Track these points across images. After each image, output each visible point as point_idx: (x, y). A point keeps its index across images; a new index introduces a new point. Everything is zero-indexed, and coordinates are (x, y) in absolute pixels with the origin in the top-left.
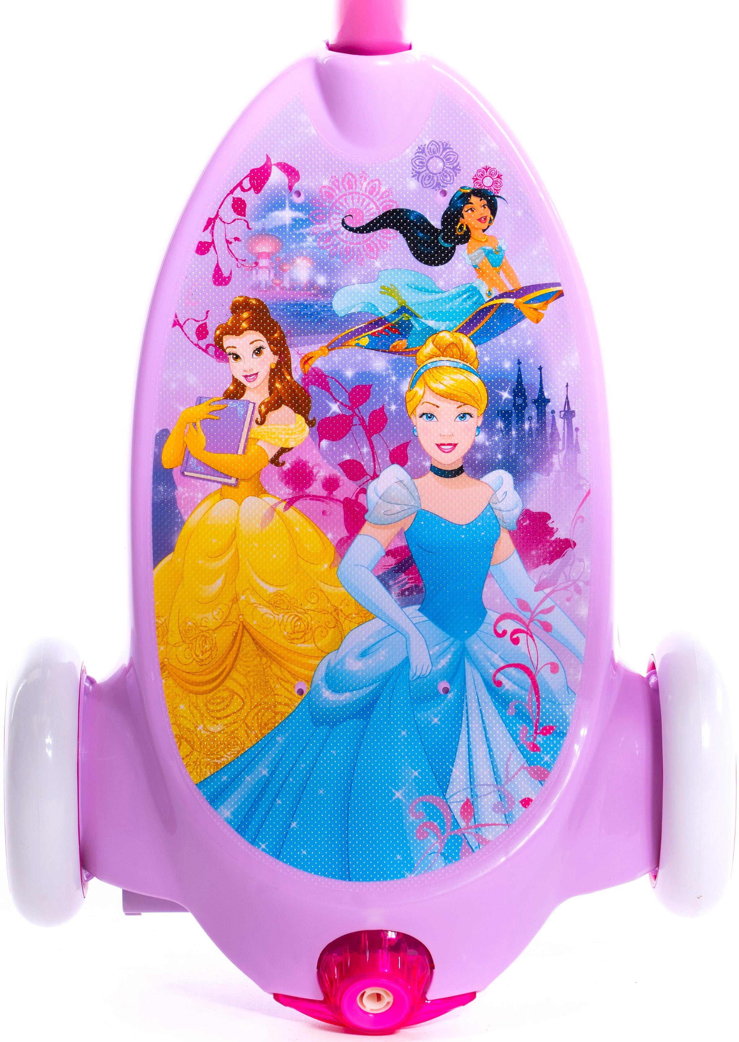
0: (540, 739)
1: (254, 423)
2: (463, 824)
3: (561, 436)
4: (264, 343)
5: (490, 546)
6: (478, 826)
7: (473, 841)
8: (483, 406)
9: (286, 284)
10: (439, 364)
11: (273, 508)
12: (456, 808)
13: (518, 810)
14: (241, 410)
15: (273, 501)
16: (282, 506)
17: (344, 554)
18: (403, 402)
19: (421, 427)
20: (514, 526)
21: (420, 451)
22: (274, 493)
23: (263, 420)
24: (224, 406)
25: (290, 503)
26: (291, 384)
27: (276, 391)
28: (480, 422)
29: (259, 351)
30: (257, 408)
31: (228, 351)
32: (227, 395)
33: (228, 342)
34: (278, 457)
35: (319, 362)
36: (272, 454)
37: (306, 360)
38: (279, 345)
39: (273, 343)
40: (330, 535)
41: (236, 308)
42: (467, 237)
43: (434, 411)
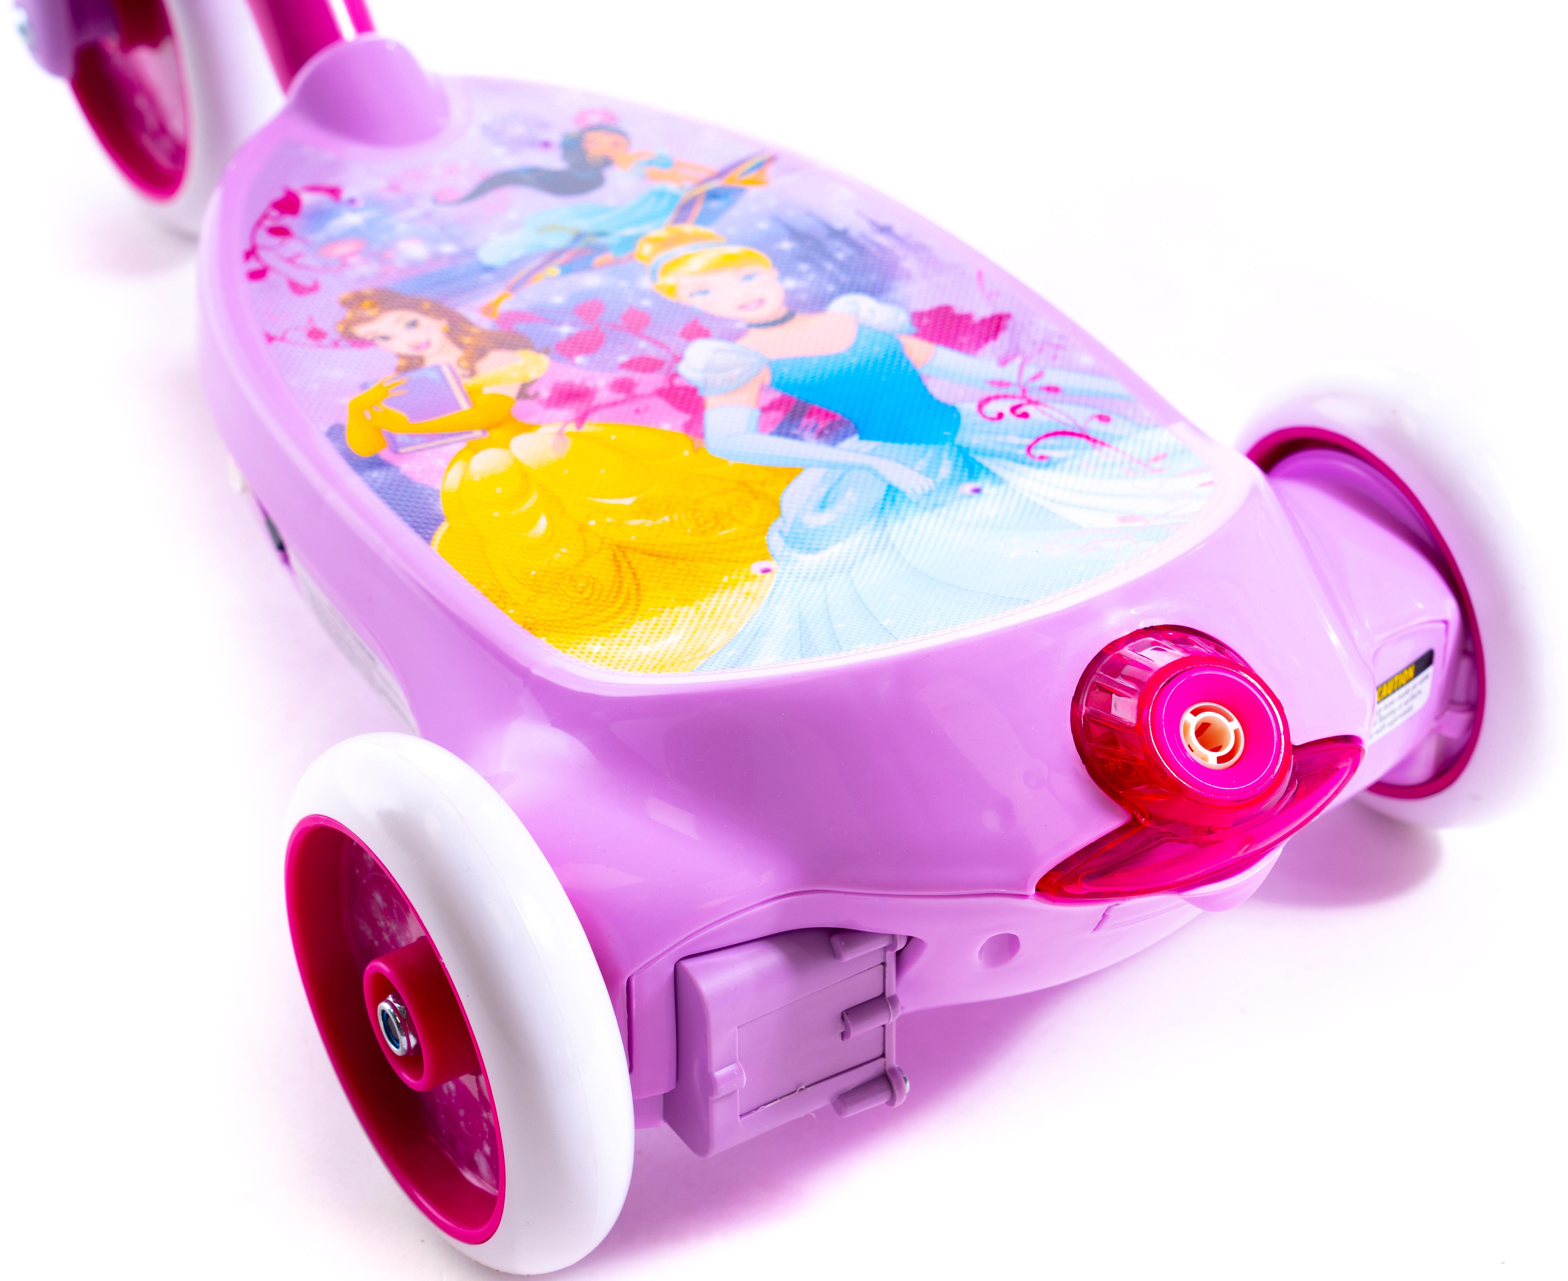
1: (463, 379)
4: (415, 316)
8: (767, 262)
9: (402, 265)
10: (674, 254)
11: (560, 433)
14: (433, 376)
15: (554, 428)
16: (571, 428)
17: (702, 435)
18: (654, 296)
19: (699, 303)
20: (914, 329)
21: (720, 320)
22: (550, 421)
23: (473, 373)
24: (404, 380)
25: (581, 420)
26: (484, 333)
27: (469, 345)
28: (775, 273)
29: (413, 324)
30: (455, 367)
31: (369, 337)
32: (401, 371)
33: (361, 331)
34: (524, 393)
35: (507, 306)
36: (512, 392)
37: (488, 310)
38: (438, 311)
39: (426, 313)
40: (666, 427)
41: (346, 304)
42: (607, 162)
43: (707, 287)
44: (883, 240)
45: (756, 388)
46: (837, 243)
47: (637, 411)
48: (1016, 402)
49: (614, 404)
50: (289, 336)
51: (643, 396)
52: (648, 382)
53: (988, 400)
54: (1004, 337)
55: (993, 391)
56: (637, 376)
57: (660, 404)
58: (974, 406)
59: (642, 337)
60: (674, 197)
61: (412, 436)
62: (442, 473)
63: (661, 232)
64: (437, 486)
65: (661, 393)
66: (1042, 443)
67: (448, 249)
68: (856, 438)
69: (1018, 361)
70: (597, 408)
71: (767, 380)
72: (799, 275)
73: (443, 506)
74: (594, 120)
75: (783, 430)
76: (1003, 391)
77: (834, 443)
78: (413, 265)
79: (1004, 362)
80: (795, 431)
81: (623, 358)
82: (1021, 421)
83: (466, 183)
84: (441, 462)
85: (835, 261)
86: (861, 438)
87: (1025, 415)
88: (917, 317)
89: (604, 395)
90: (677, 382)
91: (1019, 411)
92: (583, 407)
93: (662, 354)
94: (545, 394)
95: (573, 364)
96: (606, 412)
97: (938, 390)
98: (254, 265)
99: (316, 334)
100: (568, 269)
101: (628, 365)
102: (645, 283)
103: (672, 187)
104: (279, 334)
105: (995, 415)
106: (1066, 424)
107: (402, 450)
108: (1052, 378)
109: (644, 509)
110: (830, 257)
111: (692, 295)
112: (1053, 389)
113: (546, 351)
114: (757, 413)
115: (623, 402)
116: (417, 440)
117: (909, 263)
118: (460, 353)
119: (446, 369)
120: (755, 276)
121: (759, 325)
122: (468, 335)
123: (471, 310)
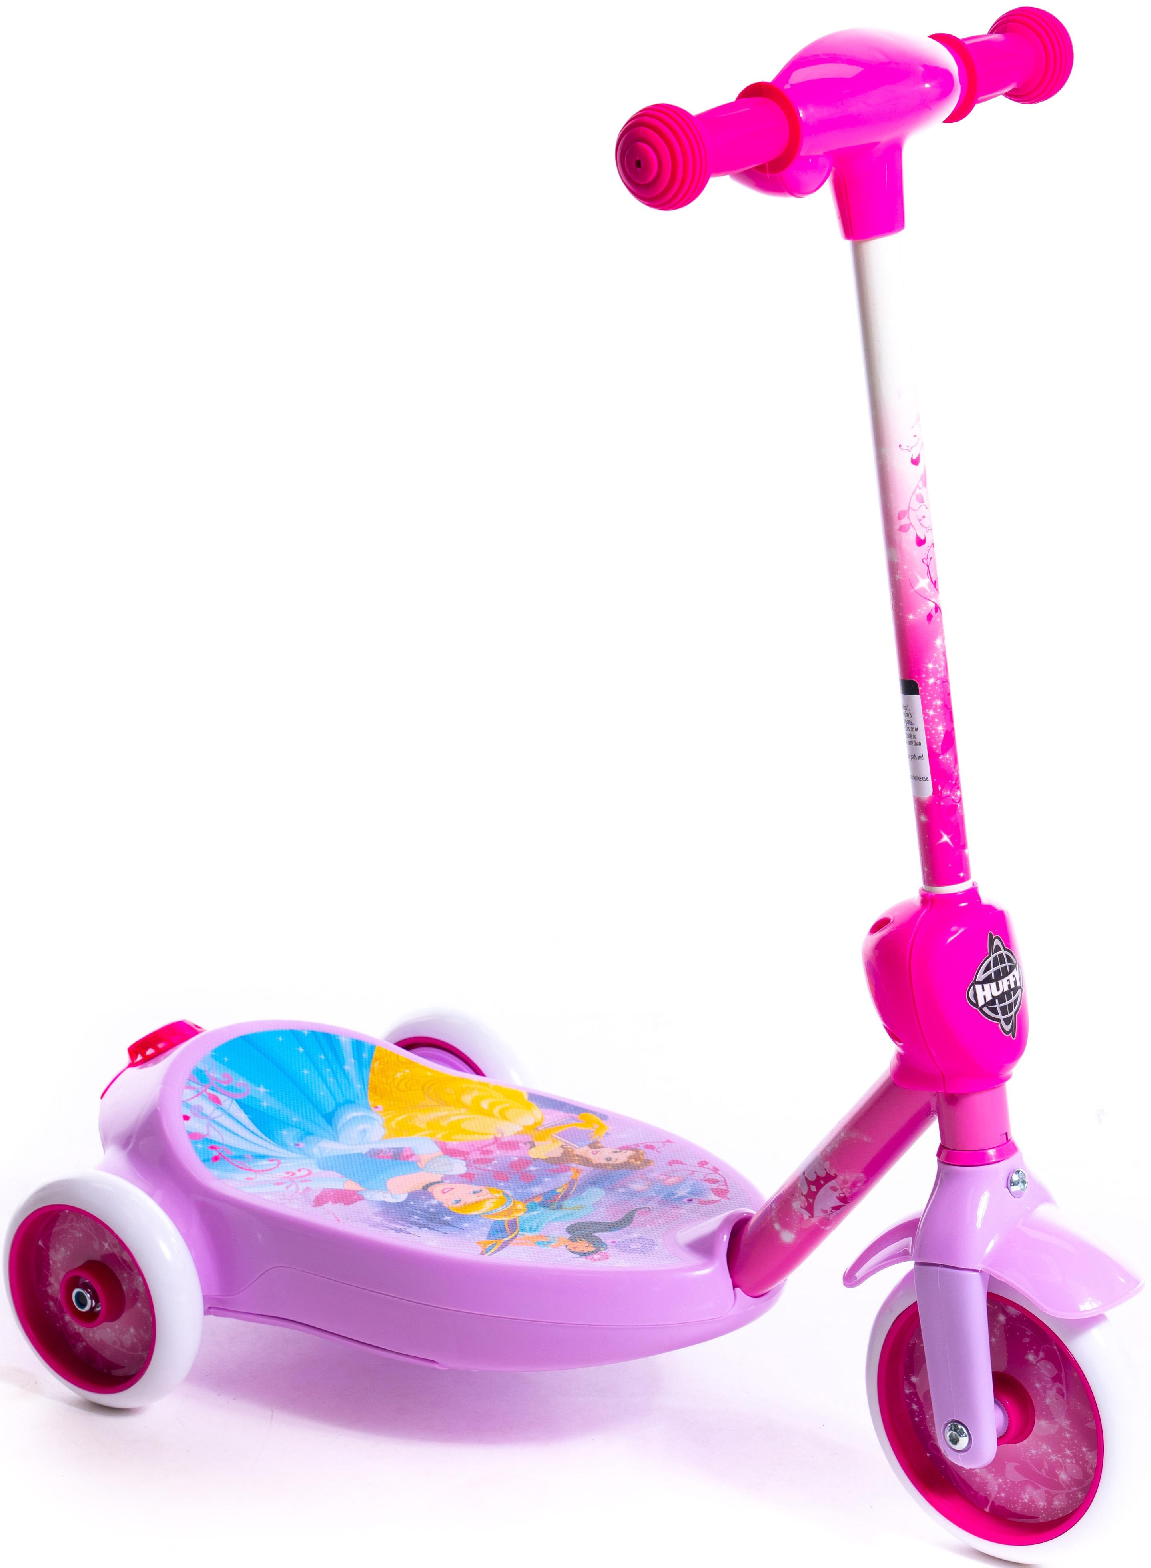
0: (215, 1153)
2: (210, 1091)
3: (391, 1225)
4: (611, 1162)
5: (359, 1183)
6: (199, 1094)
8: (452, 1210)
9: (637, 1180)
10: (504, 1207)
13: (186, 1112)
14: (580, 1143)
15: (506, 1134)
16: (499, 1136)
17: (436, 1143)
18: (499, 1188)
19: (474, 1188)
20: (360, 1193)
21: (459, 1183)
22: (511, 1136)
23: (562, 1147)
24: (591, 1140)
25: (496, 1138)
27: (574, 1157)
30: (573, 1148)
31: (624, 1151)
32: (597, 1142)
34: (531, 1144)
35: (569, 1174)
36: (536, 1143)
37: (577, 1171)
41: (648, 1161)
42: (572, 1240)
43: (477, 1195)
44: (399, 1227)
45: (422, 1161)
46: (421, 1222)
48: (294, 1176)
50: (662, 1144)
52: (476, 1155)
53: (309, 1174)
55: (307, 1178)
56: (483, 1157)
58: (314, 1171)
59: (493, 1171)
60: (523, 1231)
61: (568, 1123)
62: (544, 1113)
63: (516, 1215)
66: (276, 1165)
67: (621, 1190)
69: (301, 1191)
74: (596, 1256)
75: (399, 1150)
76: (303, 1179)
78: (631, 1181)
79: (308, 1189)
80: (392, 1150)
81: (495, 1162)
82: (285, 1171)
84: (548, 1117)
85: (417, 1215)
87: (288, 1173)
91: (291, 1174)
93: (477, 1166)
95: (517, 1157)
97: (335, 1174)
98: (710, 1167)
100: (553, 1193)
101: (491, 1160)
103: (527, 1234)
104: (666, 1144)
105: (302, 1170)
106: (264, 1173)
108: (282, 1188)
110: (422, 1216)
111: (481, 1191)
112: (278, 1184)
114: (416, 1153)
116: (565, 1122)
117: (378, 1219)
118: (575, 1153)
119: (577, 1146)
120: (454, 1203)
121: (439, 1182)
122: (579, 1160)
123: (586, 1170)
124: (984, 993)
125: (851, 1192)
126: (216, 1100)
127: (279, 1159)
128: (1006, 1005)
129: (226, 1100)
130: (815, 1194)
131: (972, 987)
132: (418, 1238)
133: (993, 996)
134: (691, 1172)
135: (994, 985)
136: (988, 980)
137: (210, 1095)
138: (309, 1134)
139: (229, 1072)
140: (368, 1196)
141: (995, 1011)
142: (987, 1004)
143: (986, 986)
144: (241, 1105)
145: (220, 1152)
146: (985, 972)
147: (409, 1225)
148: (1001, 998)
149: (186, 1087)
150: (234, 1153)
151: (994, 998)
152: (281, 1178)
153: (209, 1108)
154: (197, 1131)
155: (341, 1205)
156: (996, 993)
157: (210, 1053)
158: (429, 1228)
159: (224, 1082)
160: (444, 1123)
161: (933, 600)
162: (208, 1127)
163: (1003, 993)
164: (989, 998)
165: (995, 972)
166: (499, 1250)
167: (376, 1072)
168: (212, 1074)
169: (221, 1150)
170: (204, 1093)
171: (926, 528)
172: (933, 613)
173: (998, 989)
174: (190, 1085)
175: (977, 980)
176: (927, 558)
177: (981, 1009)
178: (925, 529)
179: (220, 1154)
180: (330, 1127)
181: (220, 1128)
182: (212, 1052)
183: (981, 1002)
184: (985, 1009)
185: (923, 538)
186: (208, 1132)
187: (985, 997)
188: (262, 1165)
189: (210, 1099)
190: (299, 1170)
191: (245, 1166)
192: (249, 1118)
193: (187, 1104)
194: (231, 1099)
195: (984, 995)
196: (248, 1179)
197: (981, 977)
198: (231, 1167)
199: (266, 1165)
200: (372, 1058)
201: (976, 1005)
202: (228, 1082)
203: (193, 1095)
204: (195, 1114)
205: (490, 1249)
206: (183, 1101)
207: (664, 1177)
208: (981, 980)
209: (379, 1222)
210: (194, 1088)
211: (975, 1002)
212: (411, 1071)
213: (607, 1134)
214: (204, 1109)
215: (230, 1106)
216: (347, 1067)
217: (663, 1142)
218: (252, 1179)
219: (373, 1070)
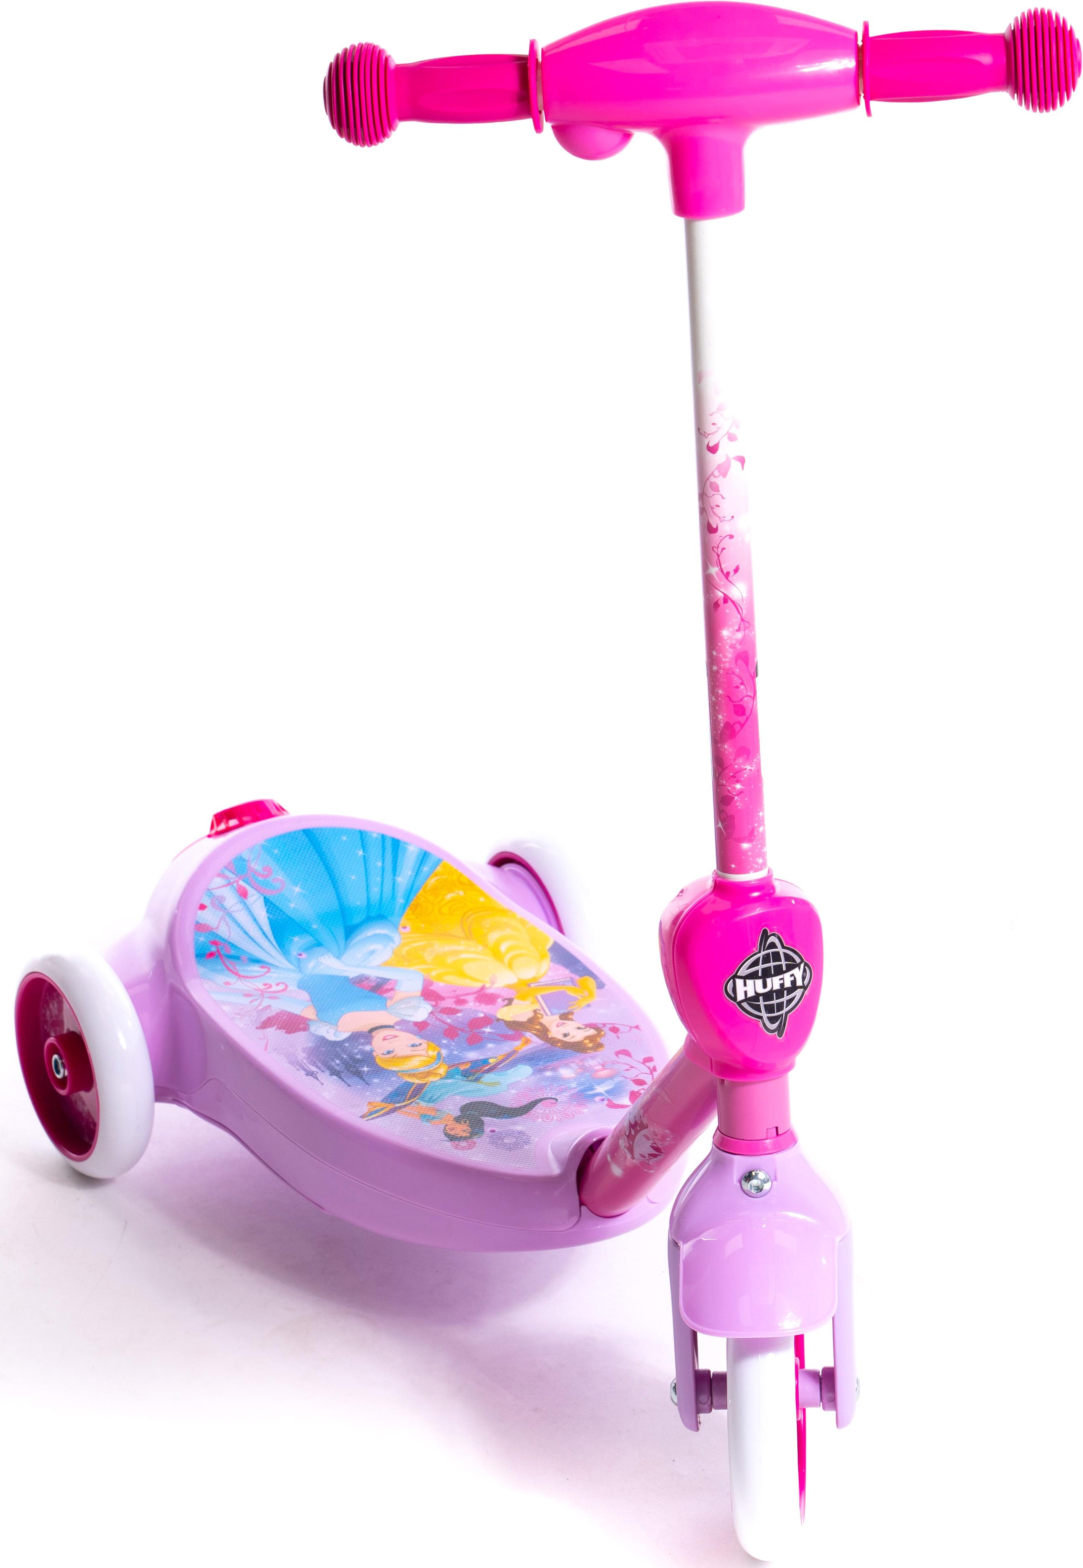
0: (213, 949)
1: (540, 1008)
2: (241, 883)
3: (308, 1064)
4: (565, 1039)
5: (319, 1011)
6: (230, 884)
7: (228, 873)
8: (377, 1060)
9: (573, 1065)
10: (427, 1067)
11: (493, 983)
12: (251, 891)
13: (206, 901)
14: (555, 1011)
15: (496, 986)
16: (488, 985)
17: (425, 980)
18: (440, 1045)
19: (417, 1040)
20: (310, 1023)
21: (408, 1031)
22: (498, 988)
23: (535, 1011)
24: (569, 1009)
25: (483, 988)
26: (530, 1030)
27: (537, 1025)
28: (374, 1054)
29: (565, 1035)
30: (544, 1014)
31: (588, 1029)
32: (571, 1013)
33: (592, 1032)
34: (510, 1001)
35: (517, 1044)
36: (515, 1001)
37: (527, 1041)
38: (553, 1042)
39: (559, 1041)
40: (441, 984)
41: (600, 1045)
42: (458, 1120)
43: (413, 1048)
44: (313, 1069)
45: (395, 999)
46: (337, 1068)
47: (455, 991)
48: (269, 990)
49: (467, 994)
50: (629, 1028)
51: (452, 997)
52: (449, 1003)
53: (283, 990)
54: (264, 1018)
55: (278, 995)
56: (454, 1006)
57: (443, 994)
58: (290, 988)
59: (449, 1025)
60: (422, 1099)
61: (563, 985)
62: (550, 969)
63: (431, 1079)
64: (552, 964)
65: (443, 999)
66: (263, 974)
67: (548, 1074)
68: (351, 977)
69: (260, 1008)
70: (475, 993)
71: (389, 1002)
72: (362, 1052)
73: (549, 956)
74: (463, 1144)
75: (385, 981)
76: (274, 995)
77: (362, 975)
78: (566, 1065)
79: (269, 1007)
80: (379, 980)
81: (459, 1015)
82: (265, 982)
83: (539, 1109)
84: (550, 974)
85: (342, 1059)
86: (348, 977)
87: (265, 985)
88: (305, 1029)
89: (470, 998)
90: (434, 1003)
91: (268, 986)
92: (482, 993)
93: (440, 1016)
94: (499, 1000)
95: (484, 1013)
96: (470, 991)
97: (305, 996)
98: (651, 1065)
99: (615, 1030)
100: (485, 1062)
101: (458, 1011)
102: (444, 1052)
103: (423, 1104)
104: (633, 1029)
105: (280, 985)
106: (245, 980)
107: (569, 979)
108: (247, 1000)
109: (455, 953)
110: (344, 1062)
111: (420, 1044)
112: (247, 995)
113: (498, 1020)
114: (397, 988)
115: (462, 995)
116: (561, 983)
117: (302, 1056)
118: (542, 1021)
119: (549, 1013)
120: (385, 1053)
121: (390, 1027)
122: (538, 1030)
123: (536, 1042)
124: (745, 989)
125: (662, 1144)
126: (243, 894)
127: (268, 966)
128: (774, 1004)
129: (254, 895)
130: (634, 1137)
131: (732, 980)
132: (320, 1086)
133: (756, 992)
134: (627, 1067)
135: (759, 982)
136: (753, 976)
137: (240, 887)
138: (319, 944)
139: (273, 865)
140: (313, 1028)
141: (758, 1008)
142: (747, 1000)
143: (750, 982)
144: (267, 901)
145: (219, 949)
146: (750, 967)
147: (323, 1068)
148: (768, 996)
149: (219, 875)
150: (233, 952)
151: (757, 995)
152: (256, 989)
153: (231, 899)
154: (208, 923)
155: (282, 1031)
156: (761, 990)
157: (263, 843)
158: (340, 1077)
159: (262, 876)
160: (450, 960)
161: (722, 590)
162: (221, 920)
163: (771, 991)
164: (751, 994)
165: (763, 970)
166: (383, 1115)
167: (428, 888)
168: (252, 866)
169: (220, 947)
170: (235, 885)
171: (720, 518)
172: (721, 602)
173: (765, 986)
174: (224, 874)
175: (738, 975)
176: (718, 547)
177: (739, 1003)
178: (718, 518)
179: (218, 951)
180: (344, 941)
181: (233, 923)
182: (266, 842)
183: (740, 997)
184: (745, 1005)
185: (714, 526)
186: (218, 925)
187: (746, 992)
188: (251, 971)
189: (238, 891)
190: (278, 985)
191: (236, 969)
192: (269, 918)
193: (211, 893)
194: (259, 895)
195: (745, 990)
196: (227, 983)
197: (743, 971)
198: (220, 966)
199: (255, 971)
200: (432, 873)
201: (735, 999)
202: (266, 876)
203: (222, 884)
204: (213, 905)
205: (377, 1111)
206: (208, 890)
207: (600, 1067)
208: (744, 975)
209: (300, 1058)
210: (227, 878)
211: (733, 996)
212: (465, 893)
213: (588, 1006)
214: (226, 901)
215: (255, 901)
216: (399, 879)
217: (631, 1027)
218: (230, 984)
219: (426, 886)
